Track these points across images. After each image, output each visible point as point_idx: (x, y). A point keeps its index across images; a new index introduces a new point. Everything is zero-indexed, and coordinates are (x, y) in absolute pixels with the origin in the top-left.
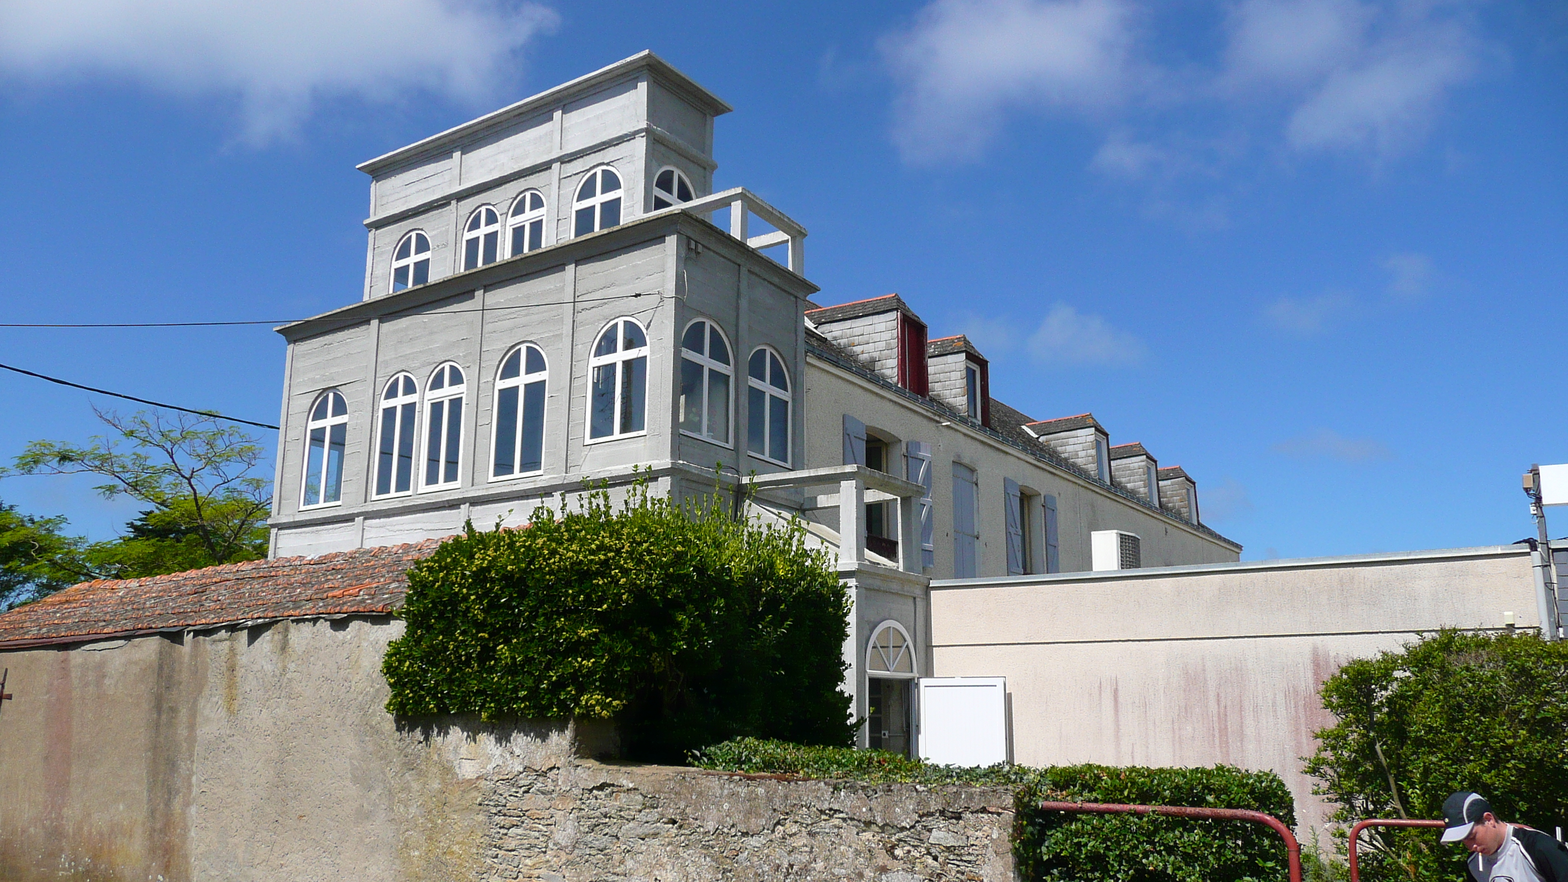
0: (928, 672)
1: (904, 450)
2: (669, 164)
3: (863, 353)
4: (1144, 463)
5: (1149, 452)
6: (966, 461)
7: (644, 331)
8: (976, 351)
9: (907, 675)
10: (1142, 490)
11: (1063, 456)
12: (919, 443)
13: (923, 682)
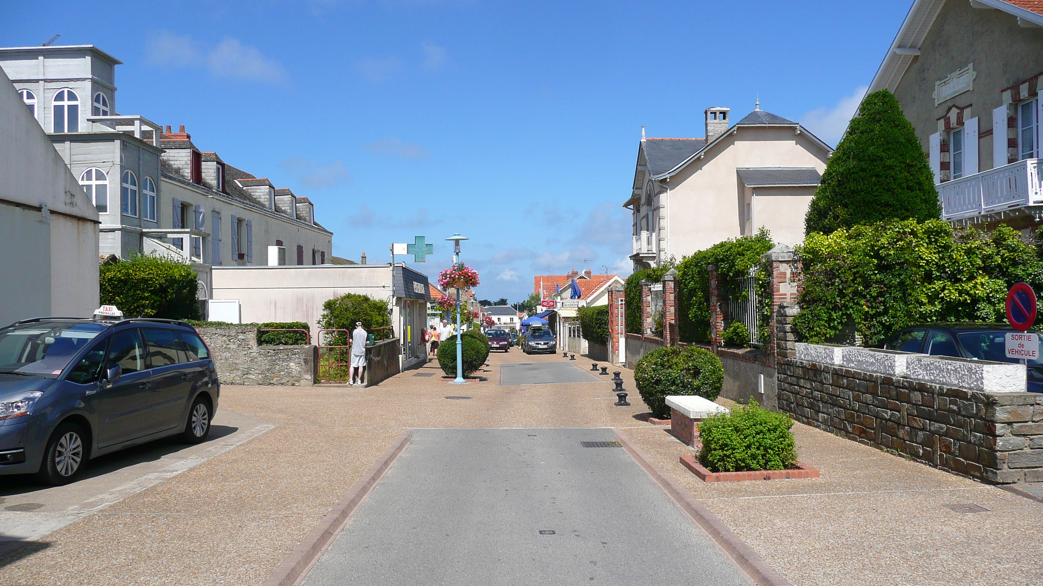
0: (211, 297)
1: (194, 209)
2: (99, 91)
3: (174, 164)
4: (290, 199)
5: (293, 193)
6: (217, 210)
7: (106, 175)
8: (221, 160)
9: (205, 299)
10: (288, 211)
11: (254, 197)
12: (200, 206)
13: (210, 301)
